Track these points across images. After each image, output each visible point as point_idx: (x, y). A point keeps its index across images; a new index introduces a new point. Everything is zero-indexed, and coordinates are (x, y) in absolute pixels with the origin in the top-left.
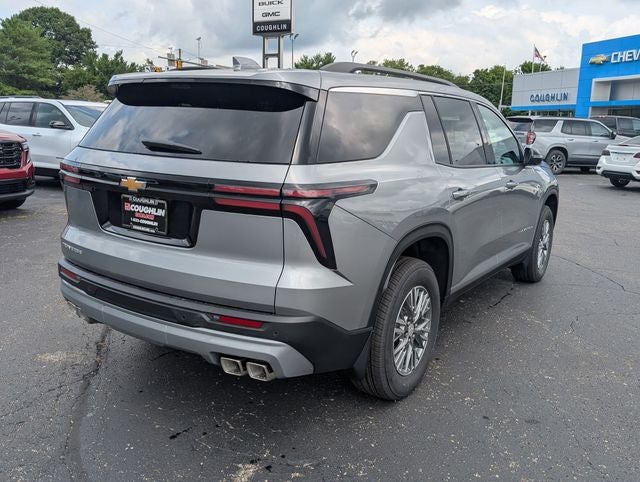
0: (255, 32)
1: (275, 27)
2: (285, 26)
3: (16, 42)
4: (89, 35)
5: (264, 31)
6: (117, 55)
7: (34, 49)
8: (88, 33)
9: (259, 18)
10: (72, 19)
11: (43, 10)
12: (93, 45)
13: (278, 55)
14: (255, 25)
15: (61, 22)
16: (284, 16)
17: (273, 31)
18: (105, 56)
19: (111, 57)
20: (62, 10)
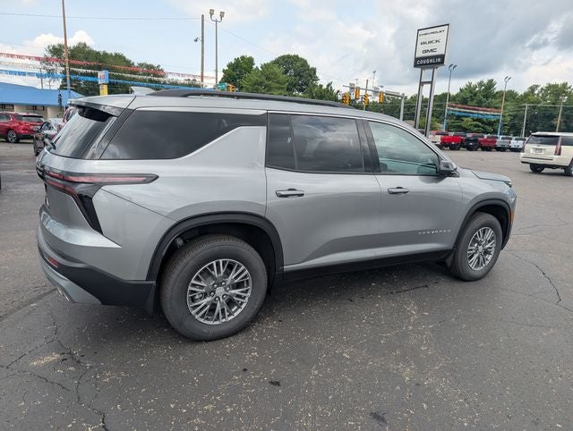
0: (416, 66)
1: (431, 61)
2: (439, 60)
3: (268, 78)
4: (315, 73)
5: (423, 64)
6: (328, 86)
7: (278, 82)
8: (314, 70)
9: (420, 54)
10: (306, 61)
11: (288, 57)
12: (316, 79)
13: (431, 83)
14: (416, 59)
15: (298, 64)
16: (440, 51)
17: (430, 64)
18: (321, 86)
19: (325, 87)
20: (300, 56)
